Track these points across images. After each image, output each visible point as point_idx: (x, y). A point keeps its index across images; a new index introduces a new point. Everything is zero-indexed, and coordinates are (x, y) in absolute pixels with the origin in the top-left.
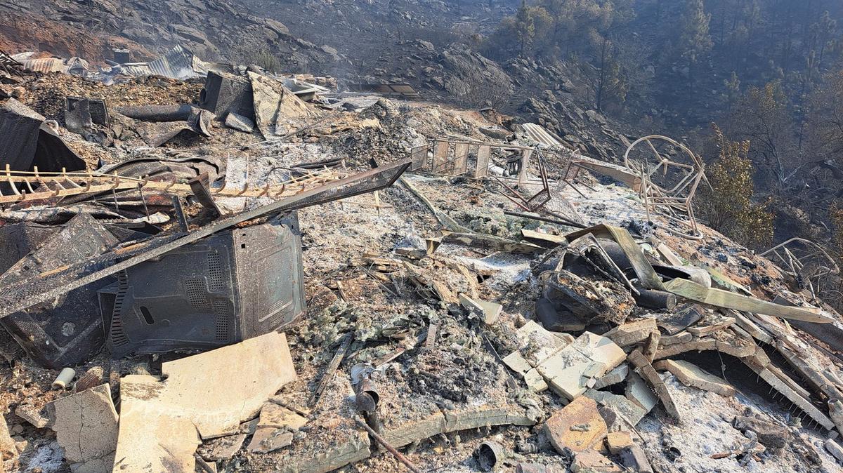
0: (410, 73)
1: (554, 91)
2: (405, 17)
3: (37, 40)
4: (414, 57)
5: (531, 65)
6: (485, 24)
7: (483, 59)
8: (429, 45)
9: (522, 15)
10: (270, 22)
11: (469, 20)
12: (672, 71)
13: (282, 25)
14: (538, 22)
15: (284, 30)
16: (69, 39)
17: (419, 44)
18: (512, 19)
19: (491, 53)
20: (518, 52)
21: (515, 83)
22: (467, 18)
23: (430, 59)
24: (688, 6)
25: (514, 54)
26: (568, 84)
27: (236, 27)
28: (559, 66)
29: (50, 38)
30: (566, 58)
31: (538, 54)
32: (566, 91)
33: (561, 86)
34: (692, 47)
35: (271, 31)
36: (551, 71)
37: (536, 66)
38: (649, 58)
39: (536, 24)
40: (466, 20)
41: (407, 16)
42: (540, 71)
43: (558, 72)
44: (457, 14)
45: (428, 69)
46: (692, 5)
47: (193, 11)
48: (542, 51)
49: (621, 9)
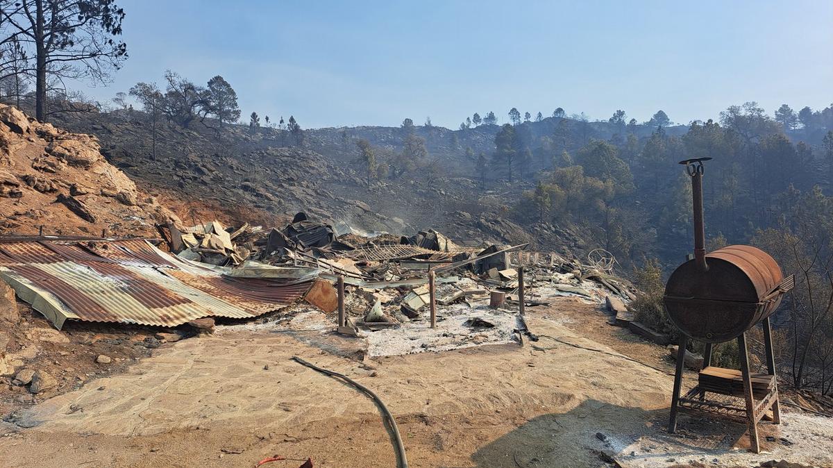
0: (458, 235)
1: (570, 247)
2: (441, 193)
3: (250, 219)
4: (458, 224)
5: (550, 228)
6: (506, 196)
7: (511, 224)
8: (467, 215)
9: (539, 191)
10: (358, 203)
11: (493, 194)
12: (672, 232)
13: (366, 205)
14: (553, 195)
15: (367, 207)
16: (267, 218)
17: (460, 214)
18: (531, 193)
19: (517, 219)
20: (538, 218)
21: (539, 242)
22: (491, 192)
23: (471, 225)
24: (678, 180)
25: (536, 219)
26: (581, 242)
27: (337, 207)
28: (573, 229)
29: (257, 218)
30: (578, 222)
31: (554, 220)
32: (579, 247)
33: (575, 244)
34: (683, 213)
35: (360, 209)
36: (567, 233)
37: (553, 229)
38: (650, 221)
39: (550, 197)
40: (491, 194)
41: (443, 192)
42: (557, 232)
43: (571, 233)
44: (482, 189)
45: (471, 232)
46: (681, 179)
47: (309, 197)
48: (558, 217)
49: (621, 183)
